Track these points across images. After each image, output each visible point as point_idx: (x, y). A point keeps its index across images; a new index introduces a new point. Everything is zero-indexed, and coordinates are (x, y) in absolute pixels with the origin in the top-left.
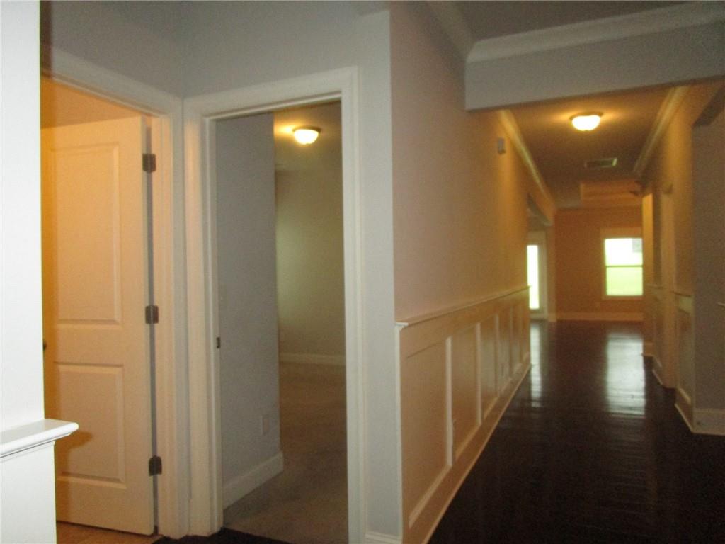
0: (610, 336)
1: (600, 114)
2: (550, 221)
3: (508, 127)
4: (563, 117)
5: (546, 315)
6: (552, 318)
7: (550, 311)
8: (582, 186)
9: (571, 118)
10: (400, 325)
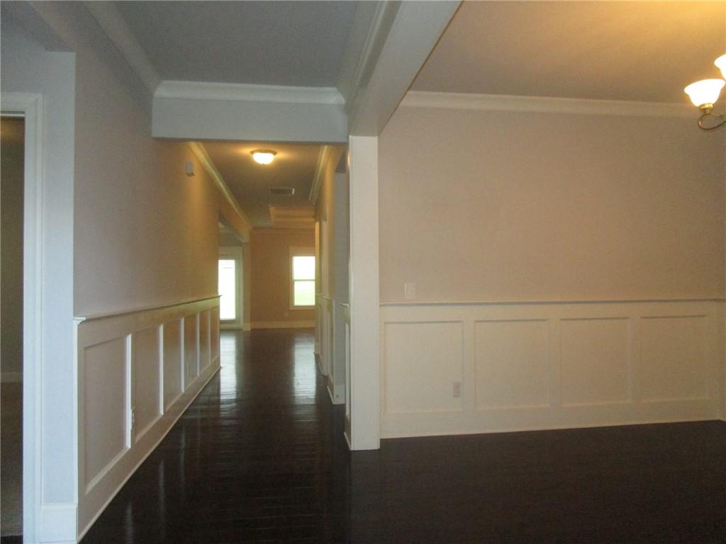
0: (297, 339)
1: (275, 153)
2: (245, 238)
3: (199, 154)
4: (246, 151)
5: (242, 325)
6: (247, 327)
7: (245, 321)
8: (272, 209)
9: (252, 153)
10: (78, 320)
